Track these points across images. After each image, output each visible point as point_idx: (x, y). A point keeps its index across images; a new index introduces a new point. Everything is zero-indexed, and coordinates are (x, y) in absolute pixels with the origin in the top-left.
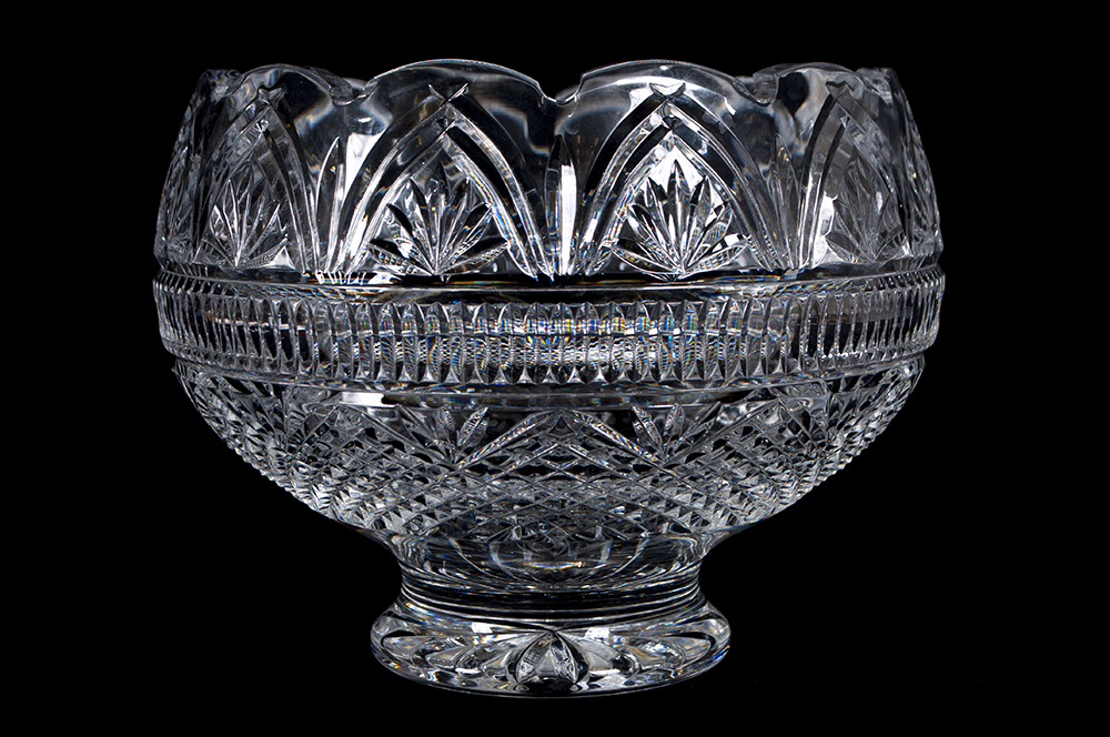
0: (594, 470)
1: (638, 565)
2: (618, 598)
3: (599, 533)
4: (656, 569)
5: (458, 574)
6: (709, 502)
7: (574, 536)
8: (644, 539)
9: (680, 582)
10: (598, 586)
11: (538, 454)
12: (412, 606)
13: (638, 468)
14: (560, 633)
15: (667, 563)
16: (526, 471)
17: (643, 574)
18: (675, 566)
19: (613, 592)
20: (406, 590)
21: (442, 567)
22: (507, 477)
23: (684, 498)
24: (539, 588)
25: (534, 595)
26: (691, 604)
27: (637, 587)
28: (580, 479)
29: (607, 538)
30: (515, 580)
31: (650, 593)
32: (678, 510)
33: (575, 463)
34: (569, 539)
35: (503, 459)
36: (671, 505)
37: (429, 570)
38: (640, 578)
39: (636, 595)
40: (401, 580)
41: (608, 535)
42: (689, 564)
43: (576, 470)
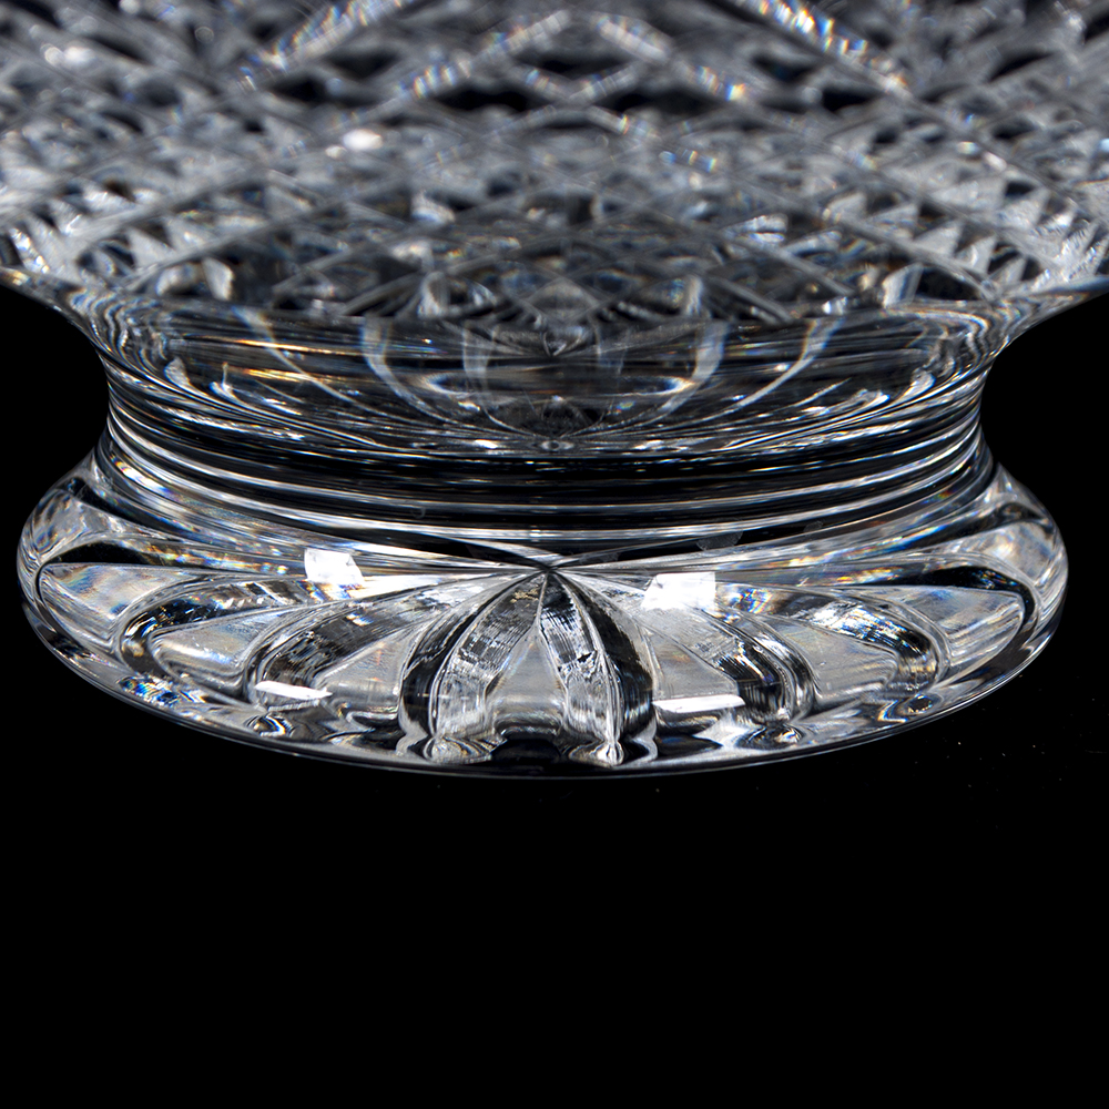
0: (684, 104)
1: (806, 383)
2: (741, 471)
3: (692, 296)
4: (861, 395)
5: (271, 401)
6: (1054, 207)
7: (613, 308)
8: (832, 317)
9: (928, 426)
10: (681, 446)
11: (493, 48)
12: (130, 473)
13: (835, 101)
14: (567, 574)
15: (894, 380)
16: (464, 100)
17: (821, 411)
18: (919, 385)
19: (727, 455)
20: (122, 428)
21: (220, 380)
22: (395, 122)
23: (978, 196)
24: (510, 445)
25: (494, 466)
26: (953, 483)
27: (802, 444)
28: (640, 129)
29: (716, 316)
30: (438, 424)
31: (837, 459)
32: (950, 234)
33: (624, 79)
34: (600, 317)
35: (377, 64)
36: (931, 215)
37: (183, 382)
38: (811, 420)
39: (797, 466)
40: (106, 399)
41: (722, 304)
42: (957, 377)
43: (624, 103)
